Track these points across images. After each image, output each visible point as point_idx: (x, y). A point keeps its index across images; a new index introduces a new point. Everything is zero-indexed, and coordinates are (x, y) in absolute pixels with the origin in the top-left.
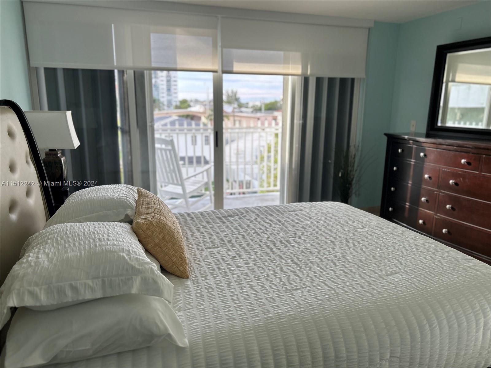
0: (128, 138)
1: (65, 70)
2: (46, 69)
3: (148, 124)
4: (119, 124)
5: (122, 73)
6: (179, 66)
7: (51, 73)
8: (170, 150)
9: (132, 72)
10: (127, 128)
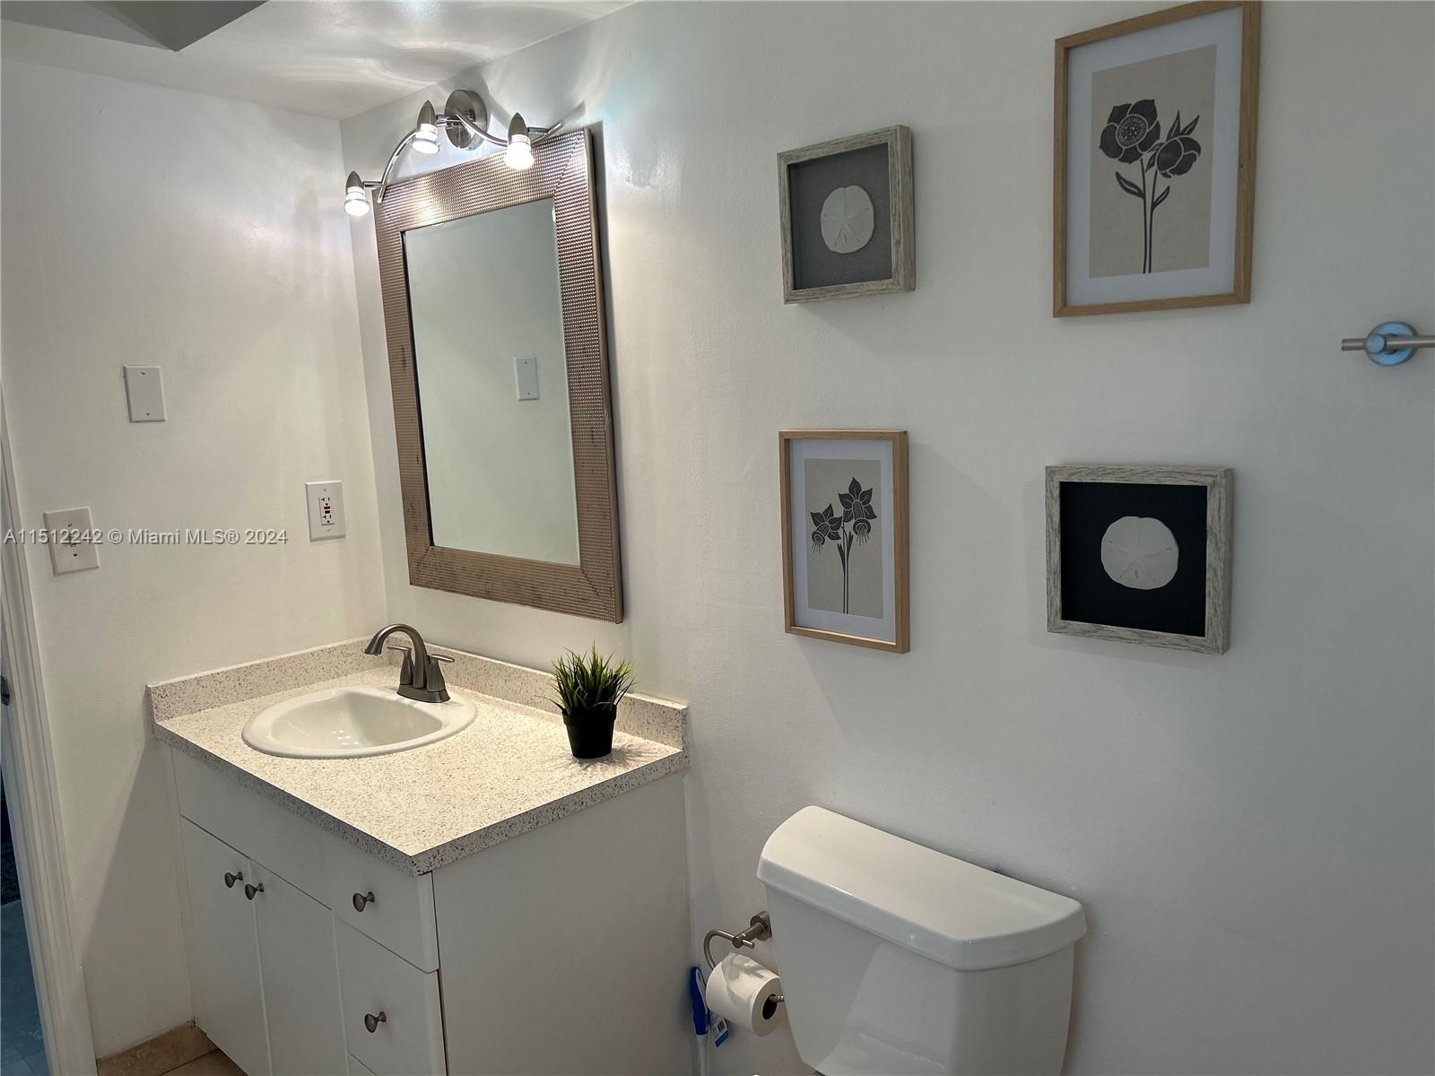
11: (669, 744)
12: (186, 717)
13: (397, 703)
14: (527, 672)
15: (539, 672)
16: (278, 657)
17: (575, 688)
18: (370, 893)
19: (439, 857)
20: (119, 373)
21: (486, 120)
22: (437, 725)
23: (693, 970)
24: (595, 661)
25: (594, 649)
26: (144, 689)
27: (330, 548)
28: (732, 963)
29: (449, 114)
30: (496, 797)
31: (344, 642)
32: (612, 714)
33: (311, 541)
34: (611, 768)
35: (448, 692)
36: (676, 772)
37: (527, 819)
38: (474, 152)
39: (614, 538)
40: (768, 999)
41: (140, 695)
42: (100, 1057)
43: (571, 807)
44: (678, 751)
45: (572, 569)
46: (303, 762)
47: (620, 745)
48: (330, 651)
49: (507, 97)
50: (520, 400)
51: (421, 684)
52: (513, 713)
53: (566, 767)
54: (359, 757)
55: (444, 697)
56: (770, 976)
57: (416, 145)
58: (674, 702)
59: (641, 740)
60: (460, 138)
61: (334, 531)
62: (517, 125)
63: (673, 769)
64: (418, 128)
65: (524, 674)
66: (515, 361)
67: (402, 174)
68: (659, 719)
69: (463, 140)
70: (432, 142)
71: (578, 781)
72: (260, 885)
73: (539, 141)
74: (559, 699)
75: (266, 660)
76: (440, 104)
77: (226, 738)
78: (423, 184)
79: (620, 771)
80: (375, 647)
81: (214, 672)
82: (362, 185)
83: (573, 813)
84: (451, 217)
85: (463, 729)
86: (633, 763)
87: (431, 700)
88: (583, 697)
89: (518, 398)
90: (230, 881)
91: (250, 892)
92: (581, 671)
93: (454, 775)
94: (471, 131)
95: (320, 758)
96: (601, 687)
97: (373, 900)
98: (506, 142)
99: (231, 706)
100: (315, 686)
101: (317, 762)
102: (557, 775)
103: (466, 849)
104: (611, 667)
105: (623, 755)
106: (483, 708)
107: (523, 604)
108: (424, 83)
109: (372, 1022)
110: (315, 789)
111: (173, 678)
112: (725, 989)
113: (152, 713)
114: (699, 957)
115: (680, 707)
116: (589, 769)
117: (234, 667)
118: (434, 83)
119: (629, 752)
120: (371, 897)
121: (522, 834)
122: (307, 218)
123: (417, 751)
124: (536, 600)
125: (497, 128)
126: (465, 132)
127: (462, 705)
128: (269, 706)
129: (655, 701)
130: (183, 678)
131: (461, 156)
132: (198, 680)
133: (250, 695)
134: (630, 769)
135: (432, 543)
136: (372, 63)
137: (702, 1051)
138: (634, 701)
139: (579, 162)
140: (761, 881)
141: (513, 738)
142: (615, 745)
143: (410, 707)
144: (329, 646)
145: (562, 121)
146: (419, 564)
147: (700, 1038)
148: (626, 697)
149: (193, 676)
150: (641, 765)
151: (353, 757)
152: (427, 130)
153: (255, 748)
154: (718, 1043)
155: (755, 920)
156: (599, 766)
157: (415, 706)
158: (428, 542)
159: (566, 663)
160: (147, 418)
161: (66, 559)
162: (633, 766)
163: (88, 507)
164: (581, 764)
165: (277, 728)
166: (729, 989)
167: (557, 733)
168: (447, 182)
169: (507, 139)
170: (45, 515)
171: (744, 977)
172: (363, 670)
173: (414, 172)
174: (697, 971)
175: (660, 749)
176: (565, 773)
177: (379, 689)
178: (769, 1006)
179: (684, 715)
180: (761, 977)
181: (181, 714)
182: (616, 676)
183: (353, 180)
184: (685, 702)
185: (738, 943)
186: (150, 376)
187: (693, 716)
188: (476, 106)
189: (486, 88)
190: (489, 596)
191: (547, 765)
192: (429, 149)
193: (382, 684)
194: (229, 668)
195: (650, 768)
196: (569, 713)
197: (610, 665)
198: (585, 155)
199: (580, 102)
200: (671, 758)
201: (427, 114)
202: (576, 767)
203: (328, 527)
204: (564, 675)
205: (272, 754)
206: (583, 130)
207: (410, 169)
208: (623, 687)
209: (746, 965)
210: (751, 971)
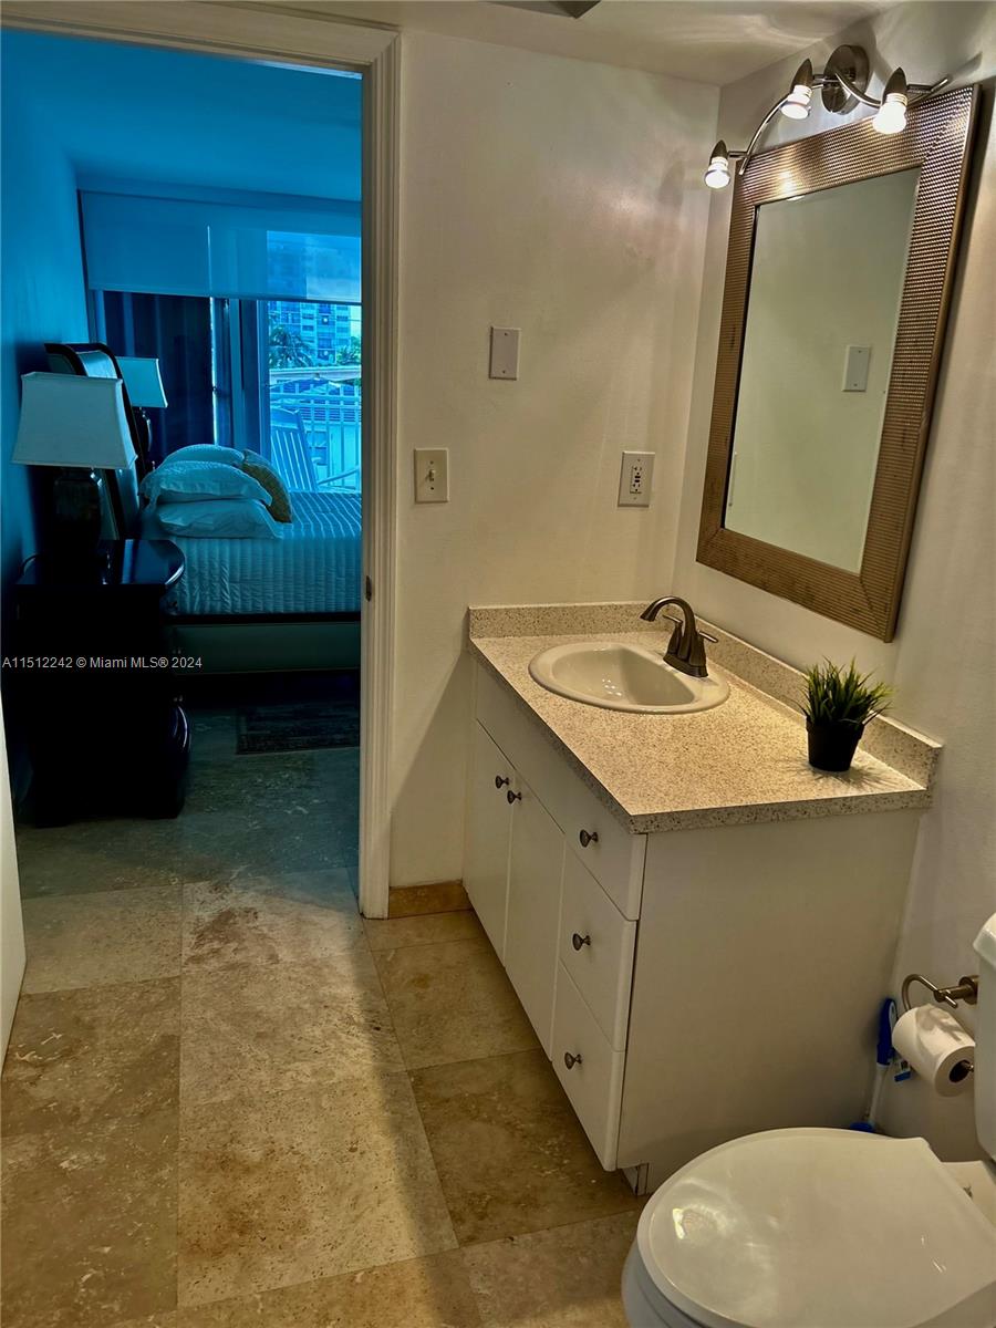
0: (228, 406)
1: (134, 295)
2: (108, 294)
3: (260, 385)
4: (214, 383)
5: (220, 302)
6: (309, 297)
7: (114, 299)
8: (295, 432)
9: (237, 301)
10: (227, 389)
11: (913, 779)
12: (492, 639)
13: (660, 668)
14: (785, 668)
15: (796, 671)
16: (572, 605)
17: (823, 699)
18: (595, 834)
19: (655, 823)
20: (487, 331)
21: (867, 79)
22: (689, 697)
23: (888, 1001)
24: (852, 675)
25: (853, 663)
26: (466, 611)
27: (633, 515)
28: (928, 1012)
29: (829, 74)
30: (722, 782)
31: (630, 603)
32: (857, 733)
33: (619, 505)
34: (844, 786)
35: (708, 669)
36: (913, 808)
37: (746, 813)
38: (846, 116)
39: (903, 552)
40: (960, 1063)
41: (462, 615)
42: (395, 885)
43: (793, 813)
44: (922, 788)
45: (850, 576)
46: (569, 702)
47: (861, 765)
48: (616, 607)
49: (893, 51)
50: (845, 391)
51: (684, 656)
52: (763, 704)
53: (799, 772)
54: (615, 710)
55: (702, 673)
56: (967, 1042)
57: (786, 110)
58: (929, 737)
59: (884, 766)
60: (835, 102)
61: (640, 500)
62: (896, 82)
63: (911, 805)
64: (791, 92)
65: (782, 670)
66: (848, 350)
67: (770, 143)
68: (909, 752)
69: (837, 103)
70: (802, 105)
71: (806, 789)
72: (519, 794)
73: (919, 101)
74: (807, 705)
75: (562, 605)
76: (820, 63)
77: (517, 665)
78: (789, 153)
79: (852, 792)
80: (650, 614)
81: (520, 606)
82: (726, 155)
83: (794, 818)
84: (807, 190)
85: (712, 707)
86: (868, 787)
87: (690, 673)
88: (830, 709)
89: (843, 388)
90: (499, 782)
91: (511, 797)
92: (834, 683)
93: (691, 749)
94: (848, 92)
95: (582, 702)
96: (851, 704)
97: (596, 840)
98: (879, 102)
99: (528, 638)
100: (598, 636)
101: (579, 704)
102: (787, 778)
103: (683, 824)
104: (868, 687)
105: (860, 777)
106: (737, 692)
107: (794, 600)
108: (808, 39)
109: (578, 942)
110: (571, 729)
111: (489, 604)
112: (915, 1037)
113: (469, 630)
114: (897, 992)
115: (935, 745)
116: (821, 781)
117: (536, 606)
118: (820, 40)
119: (868, 774)
120: (595, 837)
121: (737, 824)
122: (671, 192)
123: (665, 717)
124: (809, 600)
125: (875, 88)
126: (841, 93)
127: (716, 684)
128: (557, 645)
129: (908, 731)
130: (495, 607)
131: (835, 121)
132: (507, 611)
133: (545, 632)
134: (863, 793)
135: (723, 525)
136: (758, 20)
137: (879, 1078)
138: (885, 726)
139: (960, 125)
140: (977, 953)
141: (755, 729)
142: (855, 763)
143: (671, 675)
144: (616, 603)
145: (950, 78)
146: (707, 542)
147: (879, 1066)
148: (878, 719)
149: (503, 607)
150: (876, 792)
151: (610, 709)
152: (801, 93)
153: (535, 680)
154: (898, 1079)
155: (964, 981)
156: (832, 780)
157: (676, 675)
158: (719, 523)
159: (820, 671)
160: (503, 375)
161: (426, 492)
162: (867, 790)
163: (447, 449)
164: (814, 773)
165: (559, 666)
166: (918, 1037)
167: (797, 736)
168: (812, 150)
169: (881, 100)
170: (415, 451)
171: (938, 1032)
172: (641, 630)
173: (781, 140)
174: (892, 1004)
175: (900, 780)
176: (796, 778)
177: (649, 651)
178: (959, 1070)
179: (936, 754)
180: (957, 1039)
181: (489, 637)
182: (870, 696)
183: (720, 150)
184: (942, 741)
185: (939, 997)
186: (511, 336)
187: (946, 759)
188: (859, 64)
189: (874, 41)
190: (764, 586)
191: (780, 765)
192: (800, 113)
193: (651, 647)
194: (532, 606)
195: (886, 797)
196: (812, 720)
197: (866, 685)
198: (968, 117)
199: (977, 53)
200: (912, 794)
201: (805, 75)
202: (807, 775)
203: (636, 495)
204: (816, 683)
205: (547, 688)
206: (972, 86)
207: (779, 137)
208: (880, 707)
209: (944, 1021)
210: (948, 1029)
